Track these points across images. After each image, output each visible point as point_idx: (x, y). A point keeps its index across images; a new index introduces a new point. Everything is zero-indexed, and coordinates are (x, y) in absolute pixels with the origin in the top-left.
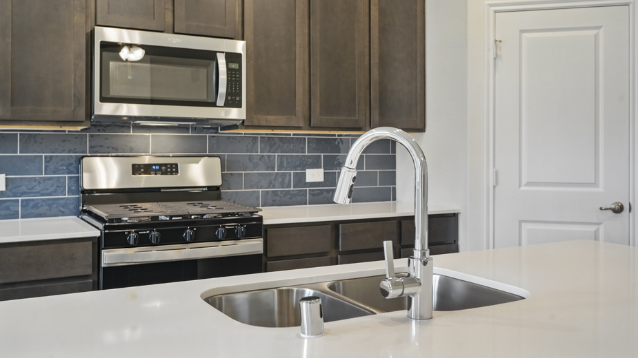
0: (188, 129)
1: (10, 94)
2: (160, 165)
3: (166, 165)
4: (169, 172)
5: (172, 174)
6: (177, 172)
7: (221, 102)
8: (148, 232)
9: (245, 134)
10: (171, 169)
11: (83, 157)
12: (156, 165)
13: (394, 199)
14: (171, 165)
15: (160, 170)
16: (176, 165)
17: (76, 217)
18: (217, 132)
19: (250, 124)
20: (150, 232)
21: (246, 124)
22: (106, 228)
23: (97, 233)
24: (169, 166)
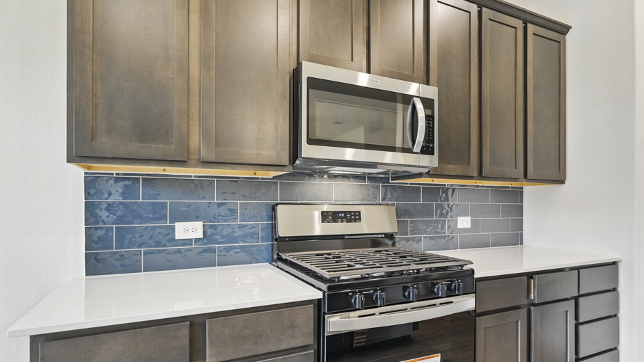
0: (364, 178)
1: (214, 133)
2: (345, 213)
3: (350, 212)
4: (353, 219)
5: (356, 222)
6: (360, 219)
7: (417, 148)
8: (372, 291)
9: (411, 184)
10: (354, 217)
11: (277, 204)
12: (341, 212)
13: (522, 244)
14: (355, 212)
15: (345, 217)
16: (359, 212)
17: (268, 264)
18: (389, 183)
19: (434, 173)
20: (374, 292)
21: (431, 173)
22: (329, 288)
23: (319, 295)
24: (353, 214)
